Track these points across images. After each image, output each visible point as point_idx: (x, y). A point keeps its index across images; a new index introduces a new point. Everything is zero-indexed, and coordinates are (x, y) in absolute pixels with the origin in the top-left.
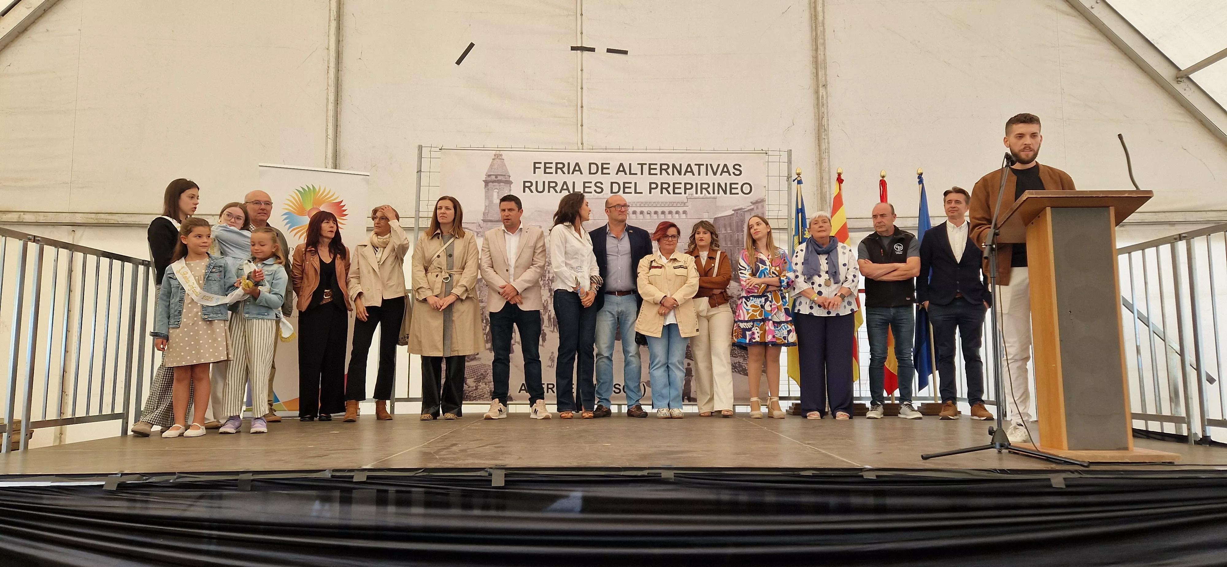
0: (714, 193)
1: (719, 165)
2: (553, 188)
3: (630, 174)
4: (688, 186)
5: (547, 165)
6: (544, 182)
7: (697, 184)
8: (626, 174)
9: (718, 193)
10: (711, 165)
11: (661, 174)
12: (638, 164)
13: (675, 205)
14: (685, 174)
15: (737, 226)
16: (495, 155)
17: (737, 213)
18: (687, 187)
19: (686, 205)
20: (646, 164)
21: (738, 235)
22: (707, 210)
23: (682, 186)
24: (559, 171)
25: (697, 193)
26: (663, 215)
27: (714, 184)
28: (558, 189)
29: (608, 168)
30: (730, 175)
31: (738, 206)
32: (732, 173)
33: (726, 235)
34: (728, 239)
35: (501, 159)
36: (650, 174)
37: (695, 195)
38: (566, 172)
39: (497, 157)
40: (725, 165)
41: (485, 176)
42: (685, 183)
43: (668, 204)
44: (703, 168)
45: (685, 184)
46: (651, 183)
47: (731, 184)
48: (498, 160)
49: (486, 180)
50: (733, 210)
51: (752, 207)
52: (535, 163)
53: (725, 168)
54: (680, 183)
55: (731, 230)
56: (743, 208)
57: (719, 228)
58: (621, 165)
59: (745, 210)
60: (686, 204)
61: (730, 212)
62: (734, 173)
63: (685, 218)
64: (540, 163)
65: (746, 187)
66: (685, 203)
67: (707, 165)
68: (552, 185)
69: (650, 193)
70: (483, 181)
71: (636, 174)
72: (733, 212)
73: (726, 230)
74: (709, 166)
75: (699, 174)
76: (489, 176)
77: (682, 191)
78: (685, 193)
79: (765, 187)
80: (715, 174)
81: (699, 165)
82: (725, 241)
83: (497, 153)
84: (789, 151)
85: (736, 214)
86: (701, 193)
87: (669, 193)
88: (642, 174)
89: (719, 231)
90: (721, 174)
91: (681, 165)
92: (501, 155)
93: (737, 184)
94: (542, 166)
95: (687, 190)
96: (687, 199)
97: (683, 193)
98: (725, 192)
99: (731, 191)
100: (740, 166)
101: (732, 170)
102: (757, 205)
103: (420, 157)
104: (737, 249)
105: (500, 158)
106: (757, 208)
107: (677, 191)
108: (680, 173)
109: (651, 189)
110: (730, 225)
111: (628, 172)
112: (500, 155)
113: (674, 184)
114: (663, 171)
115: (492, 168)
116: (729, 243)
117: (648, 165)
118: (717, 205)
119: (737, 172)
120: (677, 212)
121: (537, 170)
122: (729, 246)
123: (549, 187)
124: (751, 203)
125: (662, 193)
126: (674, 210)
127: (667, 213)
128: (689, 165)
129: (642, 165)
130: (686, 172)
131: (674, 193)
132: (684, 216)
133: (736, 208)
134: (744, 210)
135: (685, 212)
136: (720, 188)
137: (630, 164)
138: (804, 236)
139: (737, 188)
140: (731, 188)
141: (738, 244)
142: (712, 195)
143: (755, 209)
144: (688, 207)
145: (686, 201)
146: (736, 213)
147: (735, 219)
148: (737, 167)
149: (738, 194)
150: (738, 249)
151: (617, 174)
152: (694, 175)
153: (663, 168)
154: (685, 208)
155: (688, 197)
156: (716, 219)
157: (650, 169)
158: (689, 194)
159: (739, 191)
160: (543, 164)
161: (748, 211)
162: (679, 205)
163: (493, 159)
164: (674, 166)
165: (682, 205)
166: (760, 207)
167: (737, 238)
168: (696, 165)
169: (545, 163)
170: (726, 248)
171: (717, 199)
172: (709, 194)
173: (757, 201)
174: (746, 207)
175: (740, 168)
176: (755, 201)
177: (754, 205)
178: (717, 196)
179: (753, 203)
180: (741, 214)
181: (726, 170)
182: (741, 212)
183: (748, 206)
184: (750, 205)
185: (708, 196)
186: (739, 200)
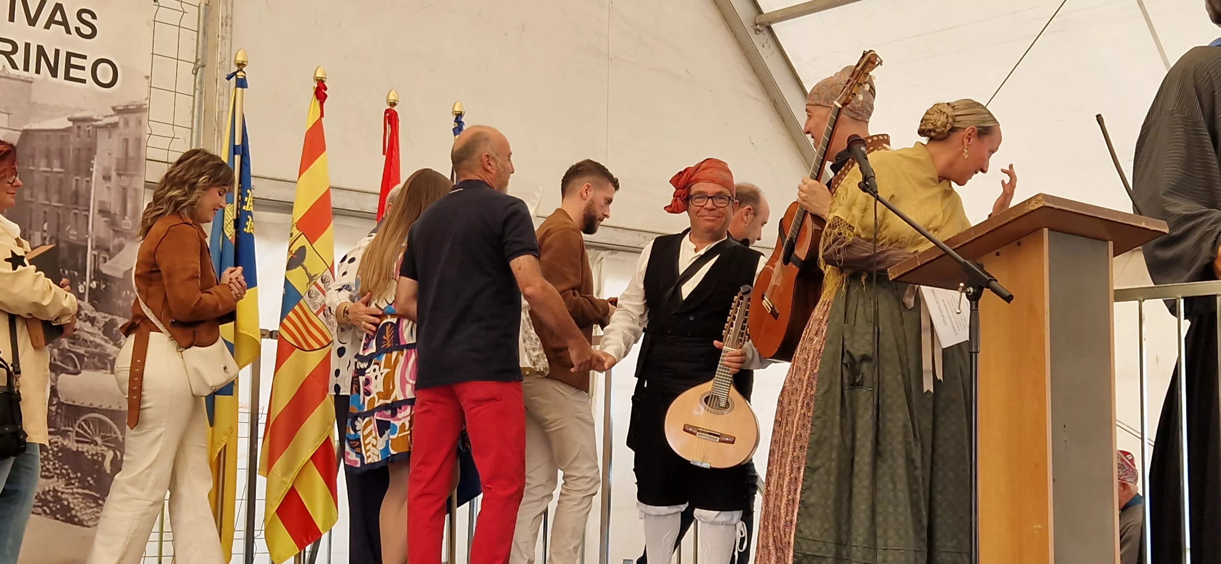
0: (26, 69)
1: (43, 2)
9: (38, 71)
15: (78, 158)
17: (79, 127)
21: (77, 180)
22: (6, 109)
27: (27, 46)
30: (68, 31)
31: (81, 111)
32: (73, 30)
33: (48, 178)
34: (54, 187)
40: (59, 7)
47: (69, 55)
50: (70, 120)
51: (115, 119)
53: (59, 13)
55: (62, 167)
56: (95, 117)
57: (33, 157)
59: (99, 123)
61: (61, 123)
62: (78, 29)
65: (105, 71)
72: (70, 124)
73: (49, 165)
79: (147, 77)
80: (32, 22)
82: (47, 191)
84: (202, 5)
85: (76, 129)
89: (33, 165)
90: (47, 27)
93: (85, 57)
98: (54, 72)
99: (67, 72)
100: (94, 17)
101: (73, 22)
102: (125, 116)
104: (72, 213)
106: (127, 124)
110: (61, 155)
116: (55, 197)
118: (32, 100)
119: (87, 31)
122: (54, 204)
124: (114, 109)
133: (78, 115)
134: (95, 123)
136: (43, 60)
138: (244, 208)
139: (83, 68)
140: (69, 66)
141: (76, 203)
142: (21, 72)
143: (121, 124)
146: (76, 127)
147: (74, 141)
148: (86, 17)
149: (84, 81)
150: (76, 214)
156: (26, 133)
159: (86, 74)
161: (105, 127)
166: (132, 123)
167: (74, 188)
170: (47, 209)
171: (33, 84)
172: (13, 68)
173: (127, 106)
174: (100, 118)
175: (92, 21)
176: (124, 106)
177: (120, 116)
178: (33, 77)
179: (118, 111)
180: (89, 131)
181: (61, 20)
182: (88, 126)
183: (105, 115)
184: (109, 114)
185: (10, 71)
186: (85, 98)
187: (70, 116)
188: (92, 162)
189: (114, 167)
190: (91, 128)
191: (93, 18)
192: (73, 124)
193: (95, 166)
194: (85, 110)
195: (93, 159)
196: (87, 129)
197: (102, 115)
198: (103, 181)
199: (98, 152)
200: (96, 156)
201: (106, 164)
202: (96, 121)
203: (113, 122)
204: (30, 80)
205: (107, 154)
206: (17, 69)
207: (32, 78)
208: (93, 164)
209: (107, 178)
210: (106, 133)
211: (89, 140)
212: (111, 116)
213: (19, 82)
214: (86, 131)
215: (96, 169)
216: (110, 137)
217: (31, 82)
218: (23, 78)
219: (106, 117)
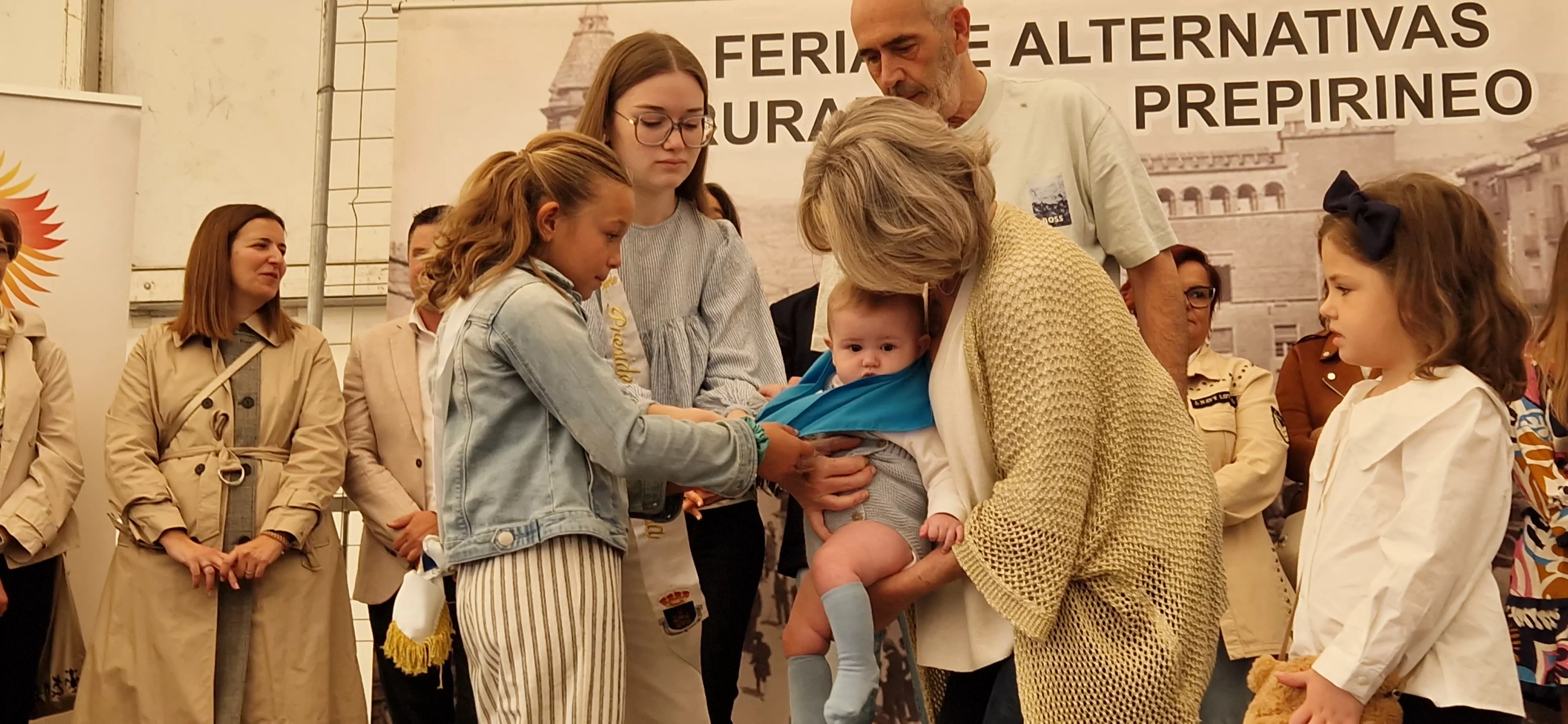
0: (1382, 114)
1: (1397, 12)
2: (788, 123)
3: (1065, 58)
4: (1284, 94)
5: (765, 46)
6: (754, 106)
7: (1315, 84)
8: (1047, 60)
9: (1400, 114)
10: (1367, 13)
11: (1178, 54)
12: (1093, 23)
13: (1235, 164)
14: (1269, 51)
16: (582, 20)
17: (1477, 184)
18: (1279, 98)
19: (1278, 163)
20: (1121, 22)
23: (1261, 94)
24: (806, 61)
25: (1316, 117)
26: (1192, 204)
27: (1381, 80)
28: (805, 126)
29: (984, 44)
30: (1441, 43)
31: (1477, 158)
32: (1449, 40)
35: (602, 32)
36: (1137, 56)
37: (1310, 125)
38: (831, 64)
39: (591, 26)
40: (1423, 11)
41: (549, 95)
42: (1270, 83)
43: (1210, 161)
44: (1337, 27)
45: (1272, 86)
46: (1140, 91)
47: (1447, 79)
48: (591, 36)
49: (552, 109)
50: (1459, 175)
51: (1536, 158)
52: (720, 41)
53: (1423, 20)
54: (1254, 85)
56: (1500, 163)
58: (1031, 29)
59: (1508, 171)
60: (1279, 161)
62: (1457, 38)
63: (1276, 209)
64: (741, 38)
65: (1508, 89)
66: (1272, 156)
67: (1351, 13)
68: (785, 113)
69: (1140, 124)
70: (543, 111)
71: (1087, 60)
74: (1360, 19)
75: (1324, 48)
76: (563, 92)
77: (1261, 111)
78: (1273, 120)
80: (1383, 43)
81: (1322, 16)
83: (589, 14)
86: (1334, 116)
87: (1211, 122)
88: (1107, 57)
90: (1408, 44)
91: (1251, 18)
92: (603, 18)
93: (1473, 76)
94: (746, 48)
95: (1279, 110)
96: (1282, 140)
97: (1264, 117)
98: (1426, 109)
99: (1447, 105)
100: (1480, 10)
101: (1447, 27)
102: (1552, 150)
103: (331, 43)
105: (601, 28)
106: (1555, 162)
107: (1240, 113)
108: (1249, 48)
109: (1141, 109)
111: (1054, 54)
112: (601, 18)
113: (1229, 88)
114: (1187, 45)
115: (571, 66)
117: (1128, 24)
118: (1397, 158)
119: (1471, 34)
120: (1245, 192)
121: (726, 62)
123: (773, 122)
124: (1531, 143)
125: (1183, 123)
126: (1232, 182)
127: (1205, 193)
128: (1284, 18)
129: (1107, 25)
130: (1274, 41)
131: (1230, 121)
132: (1270, 204)
133: (1472, 165)
134: (1501, 173)
135: (1273, 190)
136: (1406, 95)
137: (1063, 26)
139: (1472, 93)
140: (1448, 94)
142: (1375, 121)
143: (1547, 165)
144: (1283, 172)
145: (1278, 150)
146: (1470, 184)
148: (1468, 14)
149: (1476, 112)
151: (1015, 62)
152: (1301, 50)
153: (1185, 32)
154: (1273, 173)
155: (1284, 135)
157: (1137, 38)
158: (1287, 123)
159: (1479, 101)
160: (749, 40)
161: (1520, 174)
162: (1253, 165)
163: (575, 35)
164: (1226, 23)
165: (1263, 165)
168: (1308, 14)
169: (757, 39)
171: (1396, 135)
172: (1362, 118)
173: (1553, 134)
174: (1509, 162)
175: (1480, 19)
176: (1548, 136)
177: (1543, 152)
178: (1395, 124)
179: (1536, 145)
180: (1493, 186)
181: (1428, 29)
182: (1492, 179)
183: (1516, 155)
184: (1523, 154)
185: (1359, 125)
186: (1481, 137)
187: (1459, 170)
188: (1505, 232)
189: (1542, 233)
190: (1495, 181)
191: (1479, 13)
192: (1467, 180)
193: (1509, 238)
194: (1483, 156)
195: (1506, 228)
196: (1490, 184)
197: (1511, 157)
198: (1526, 258)
199: (1513, 215)
200: (1509, 222)
201: (1528, 232)
202: (1503, 168)
203: (1531, 164)
204: (1390, 129)
205: (1527, 217)
206: (1368, 117)
207: (1392, 126)
208: (1506, 236)
209: (1532, 253)
210: (1522, 184)
211: (1495, 199)
212: (1528, 155)
213: (1372, 137)
214: (1488, 187)
215: (1513, 242)
216: (1529, 189)
217: (1393, 133)
218: (1379, 130)
219: (1518, 158)
